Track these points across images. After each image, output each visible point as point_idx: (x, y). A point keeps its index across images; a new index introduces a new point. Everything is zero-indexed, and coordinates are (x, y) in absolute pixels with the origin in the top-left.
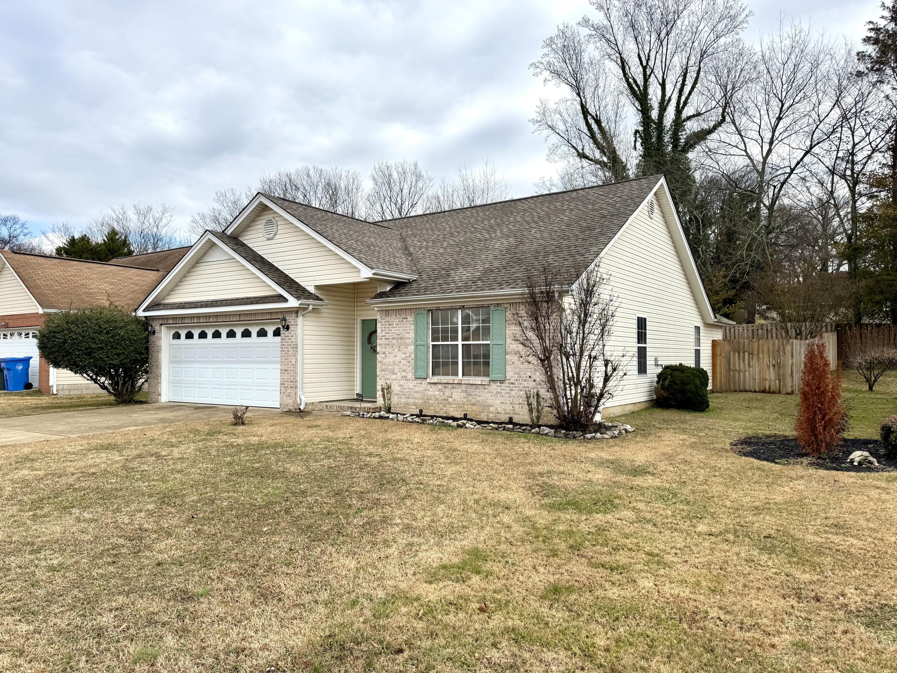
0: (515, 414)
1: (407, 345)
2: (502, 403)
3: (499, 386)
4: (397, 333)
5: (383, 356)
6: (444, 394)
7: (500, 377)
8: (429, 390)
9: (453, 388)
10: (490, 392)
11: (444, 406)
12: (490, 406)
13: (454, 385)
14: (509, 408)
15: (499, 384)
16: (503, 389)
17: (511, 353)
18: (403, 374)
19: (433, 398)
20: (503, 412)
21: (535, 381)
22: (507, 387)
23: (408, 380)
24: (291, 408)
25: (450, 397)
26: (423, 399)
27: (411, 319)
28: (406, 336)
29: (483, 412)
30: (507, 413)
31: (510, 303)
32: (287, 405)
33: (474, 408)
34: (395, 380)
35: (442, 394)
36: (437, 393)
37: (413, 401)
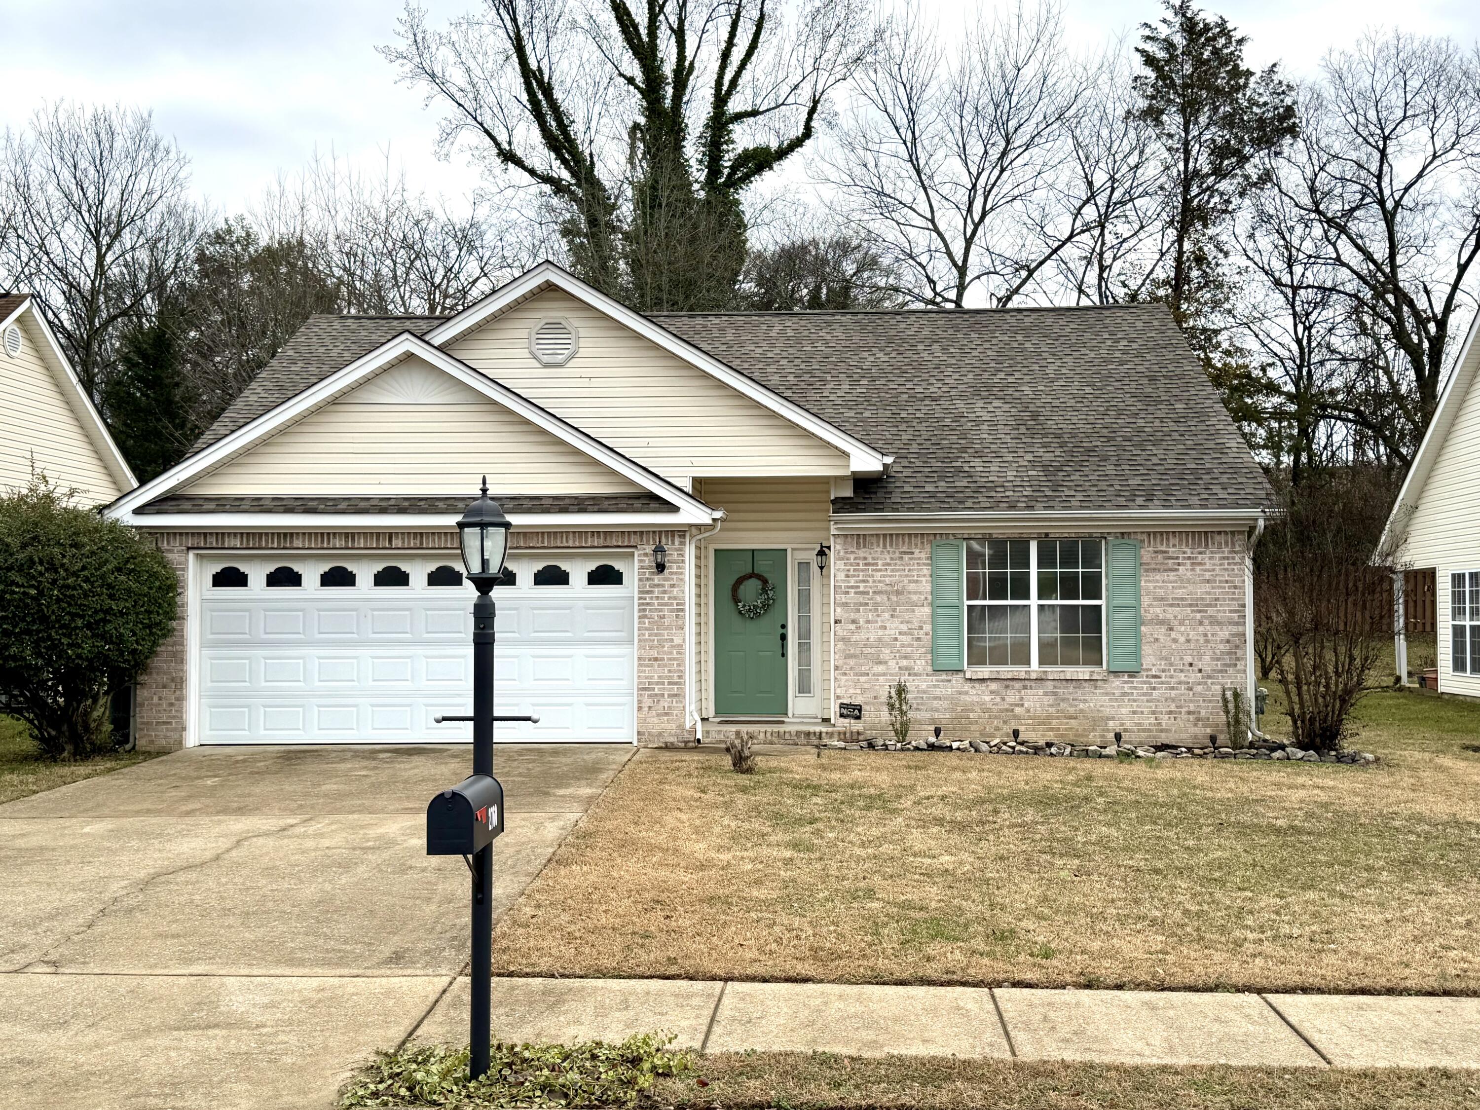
0: (1162, 731)
1: (912, 606)
2: (1134, 712)
3: (1126, 682)
4: (887, 580)
5: (853, 627)
6: (1003, 699)
7: (1131, 665)
8: (967, 693)
9: (1025, 687)
10: (1107, 694)
11: (1005, 723)
12: (1108, 719)
13: (1027, 683)
14: (1148, 721)
15: (1126, 678)
16: (1135, 688)
17: (1151, 622)
18: (904, 663)
19: (977, 709)
20: (1135, 728)
21: (1200, 671)
22: (1145, 683)
23: (916, 675)
24: (672, 739)
25: (1017, 705)
26: (953, 710)
27: (921, 554)
28: (912, 587)
29: (1094, 730)
30: (1144, 731)
31: (1149, 534)
32: (660, 734)
33: (1073, 723)
34: (884, 675)
35: (998, 699)
36: (987, 698)
37: (928, 715)
